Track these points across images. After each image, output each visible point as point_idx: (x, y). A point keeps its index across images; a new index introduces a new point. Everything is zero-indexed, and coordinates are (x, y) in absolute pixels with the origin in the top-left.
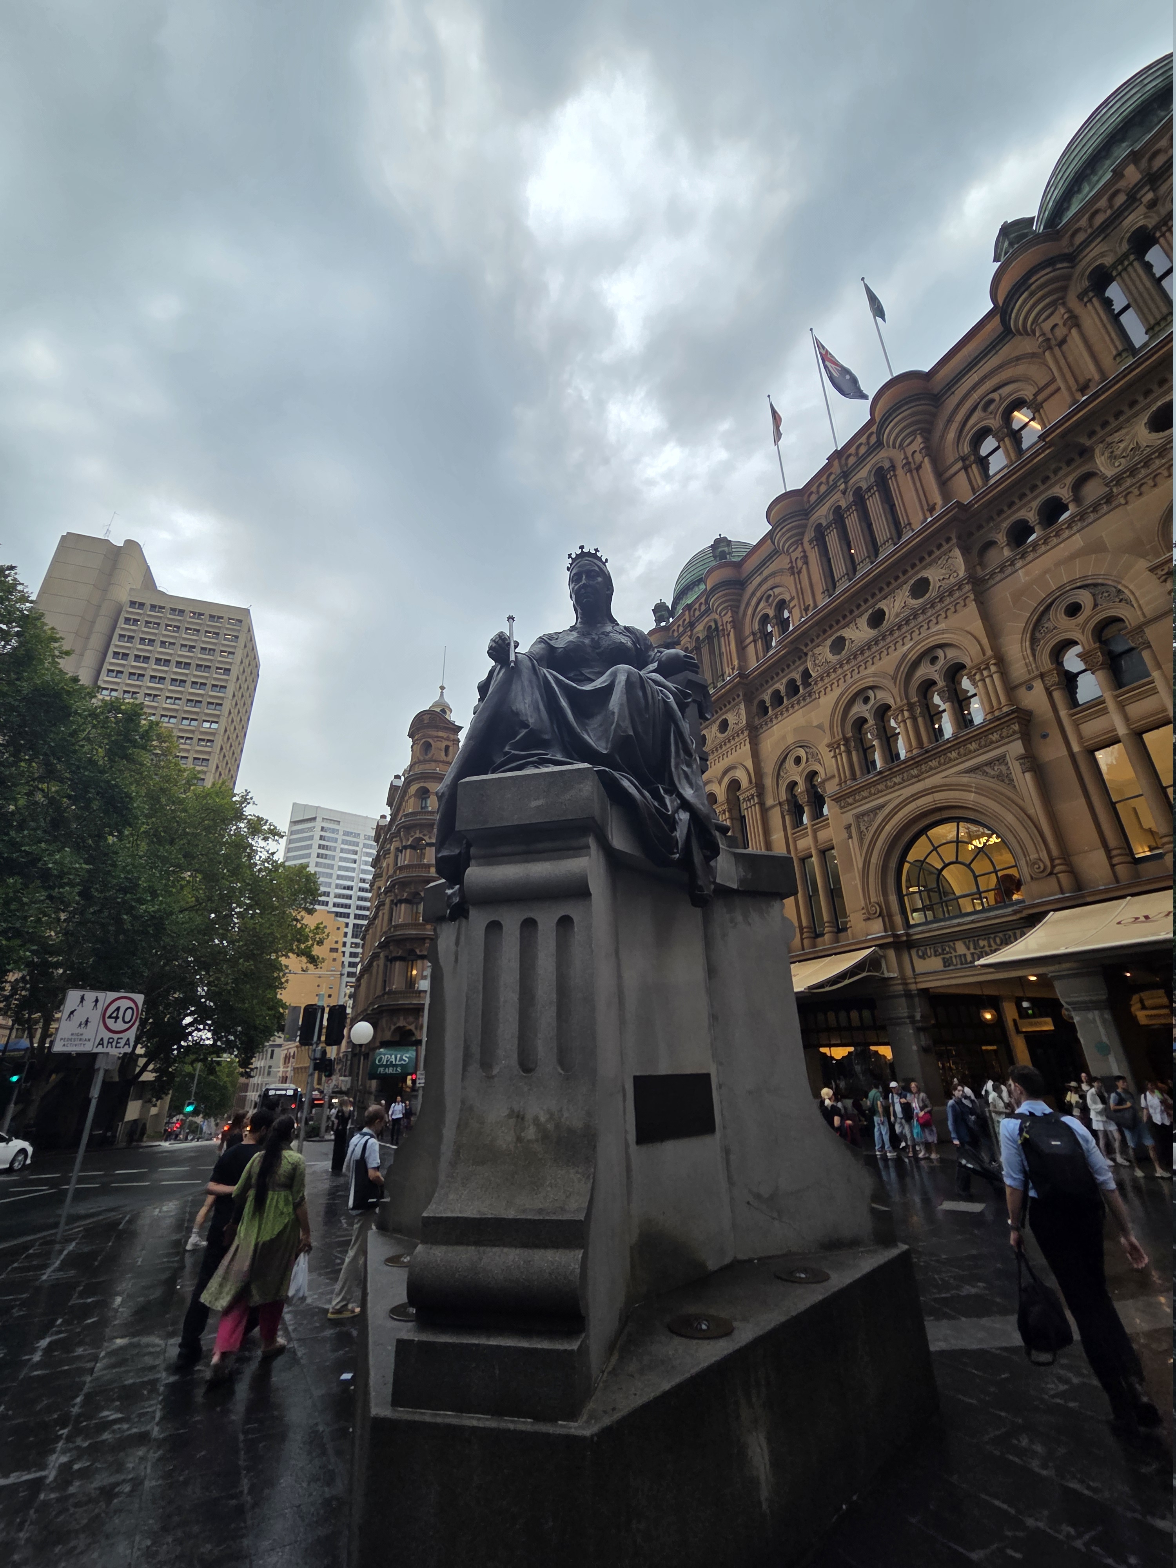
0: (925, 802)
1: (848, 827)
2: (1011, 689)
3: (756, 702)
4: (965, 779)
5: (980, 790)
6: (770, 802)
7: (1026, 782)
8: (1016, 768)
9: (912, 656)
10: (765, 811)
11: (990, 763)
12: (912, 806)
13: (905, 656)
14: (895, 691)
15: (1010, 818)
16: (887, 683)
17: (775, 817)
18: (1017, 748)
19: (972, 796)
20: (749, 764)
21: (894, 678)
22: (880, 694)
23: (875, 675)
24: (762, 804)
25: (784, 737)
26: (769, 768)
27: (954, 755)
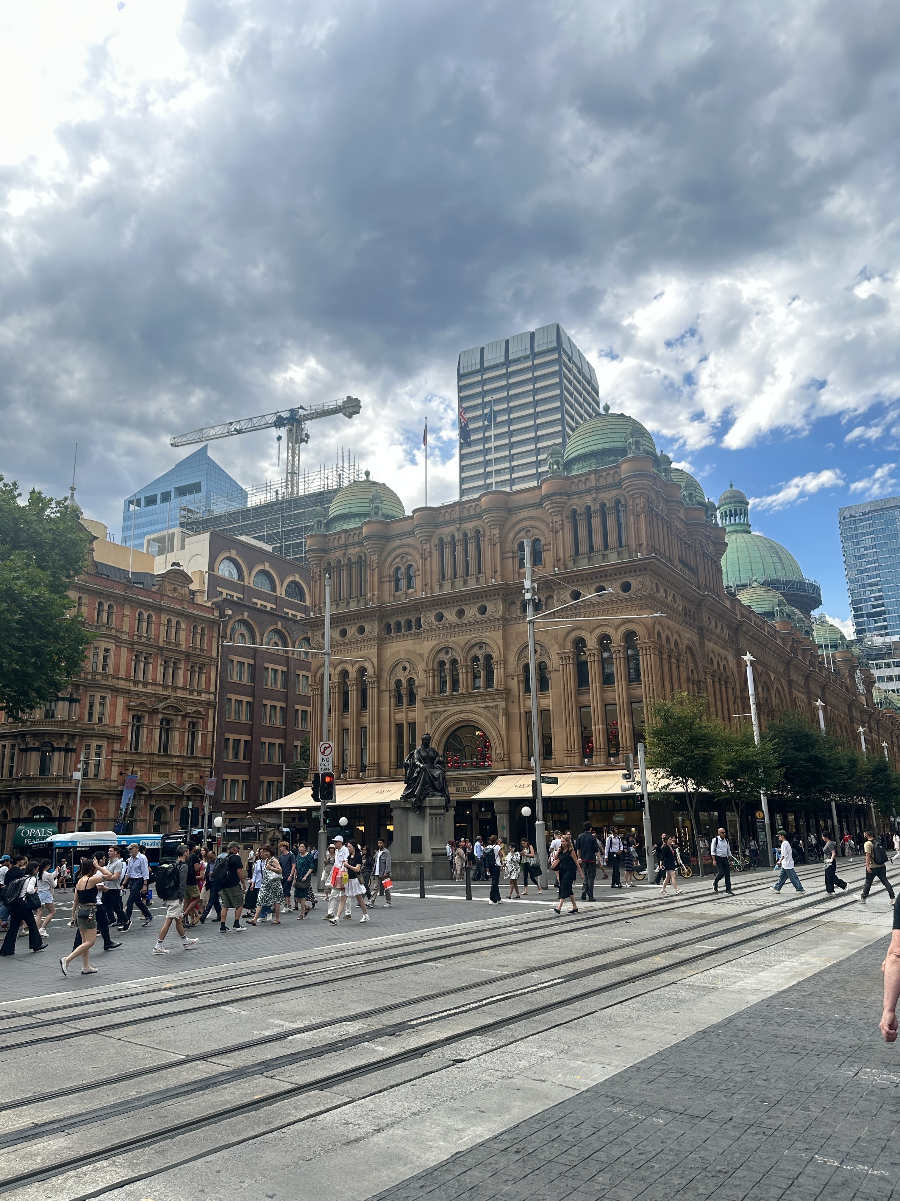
0: (464, 716)
1: (427, 717)
2: (507, 676)
3: (384, 622)
4: (481, 711)
5: (486, 718)
6: (384, 687)
7: (502, 720)
8: (500, 713)
9: (473, 642)
10: (380, 691)
11: (492, 707)
12: (458, 716)
13: (469, 641)
14: (462, 656)
15: (494, 734)
16: (458, 649)
17: (386, 696)
18: (502, 705)
19: (482, 720)
20: (375, 661)
21: (462, 649)
22: (454, 654)
23: (454, 642)
24: (379, 687)
25: (398, 652)
26: (387, 667)
27: (479, 698)
